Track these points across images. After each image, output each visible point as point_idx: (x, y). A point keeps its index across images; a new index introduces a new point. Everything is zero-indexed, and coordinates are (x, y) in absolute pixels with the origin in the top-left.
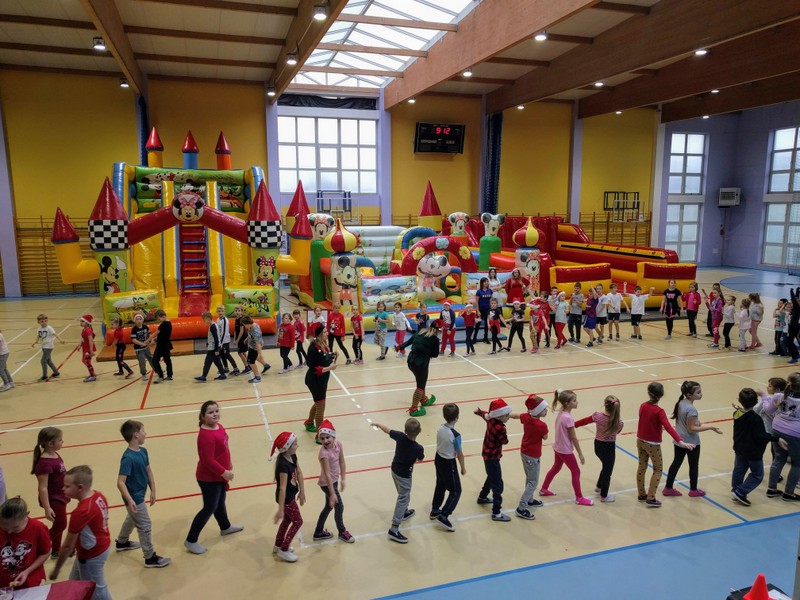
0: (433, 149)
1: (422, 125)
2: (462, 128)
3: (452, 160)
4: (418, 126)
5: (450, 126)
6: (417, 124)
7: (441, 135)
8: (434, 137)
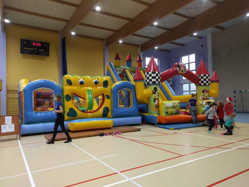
0: (32, 53)
1: (24, 40)
2: (48, 44)
3: (45, 60)
4: (22, 41)
5: (41, 42)
6: (21, 39)
7: (35, 46)
8: (32, 47)
